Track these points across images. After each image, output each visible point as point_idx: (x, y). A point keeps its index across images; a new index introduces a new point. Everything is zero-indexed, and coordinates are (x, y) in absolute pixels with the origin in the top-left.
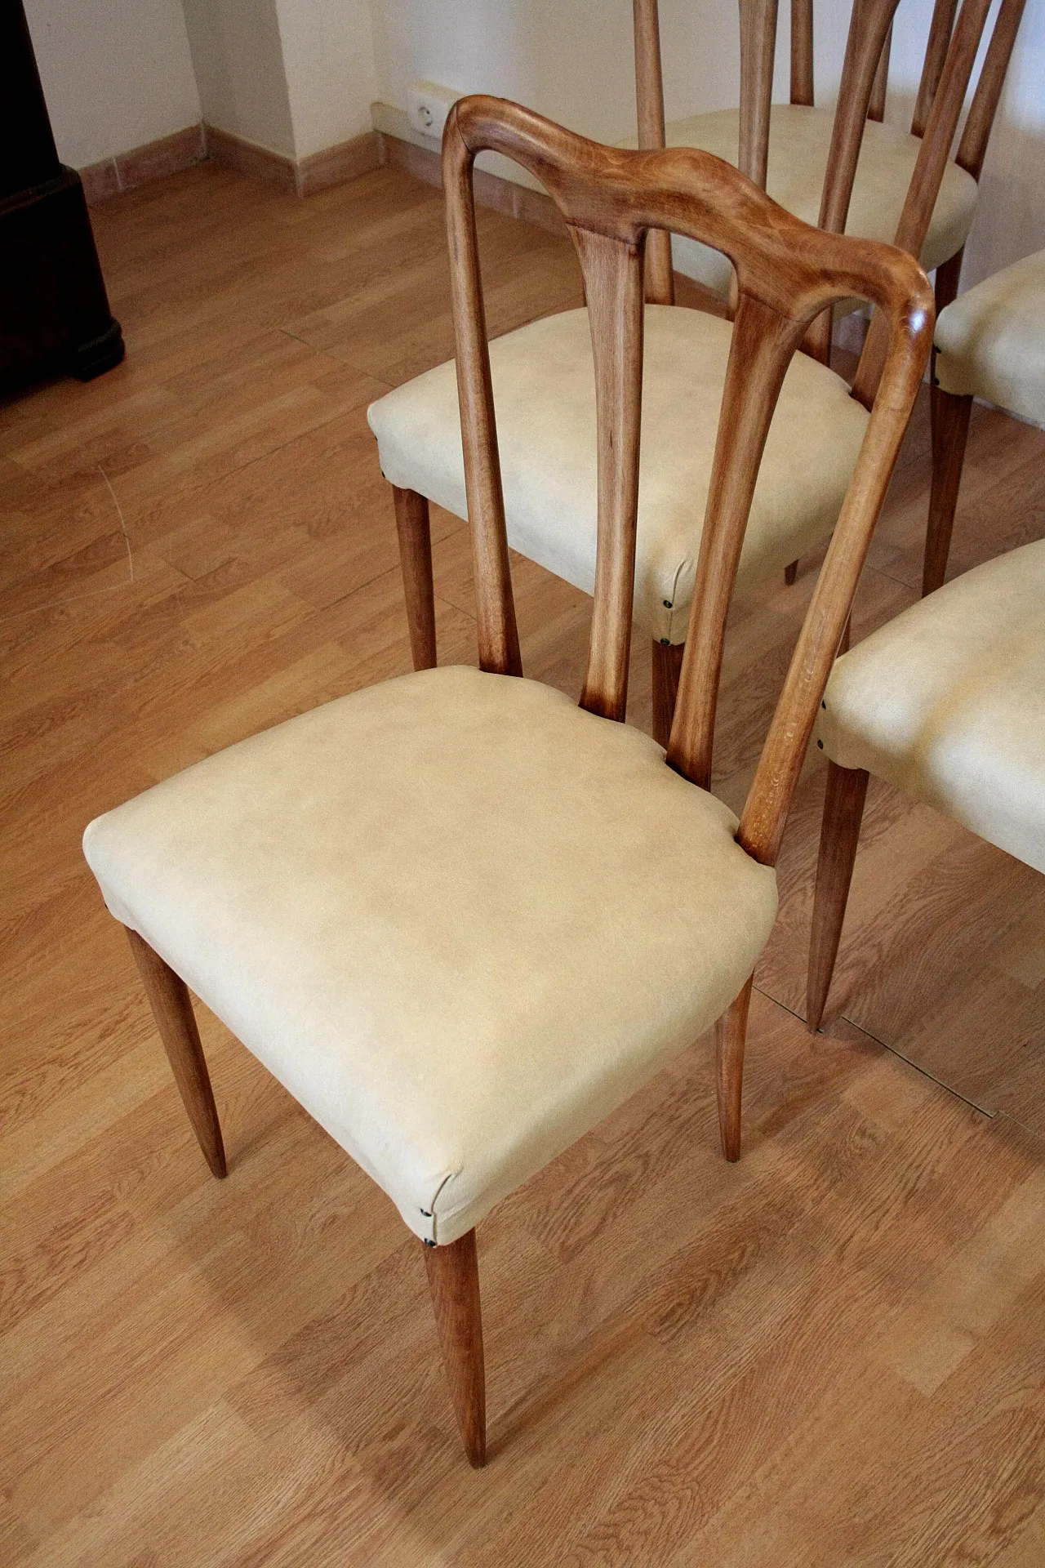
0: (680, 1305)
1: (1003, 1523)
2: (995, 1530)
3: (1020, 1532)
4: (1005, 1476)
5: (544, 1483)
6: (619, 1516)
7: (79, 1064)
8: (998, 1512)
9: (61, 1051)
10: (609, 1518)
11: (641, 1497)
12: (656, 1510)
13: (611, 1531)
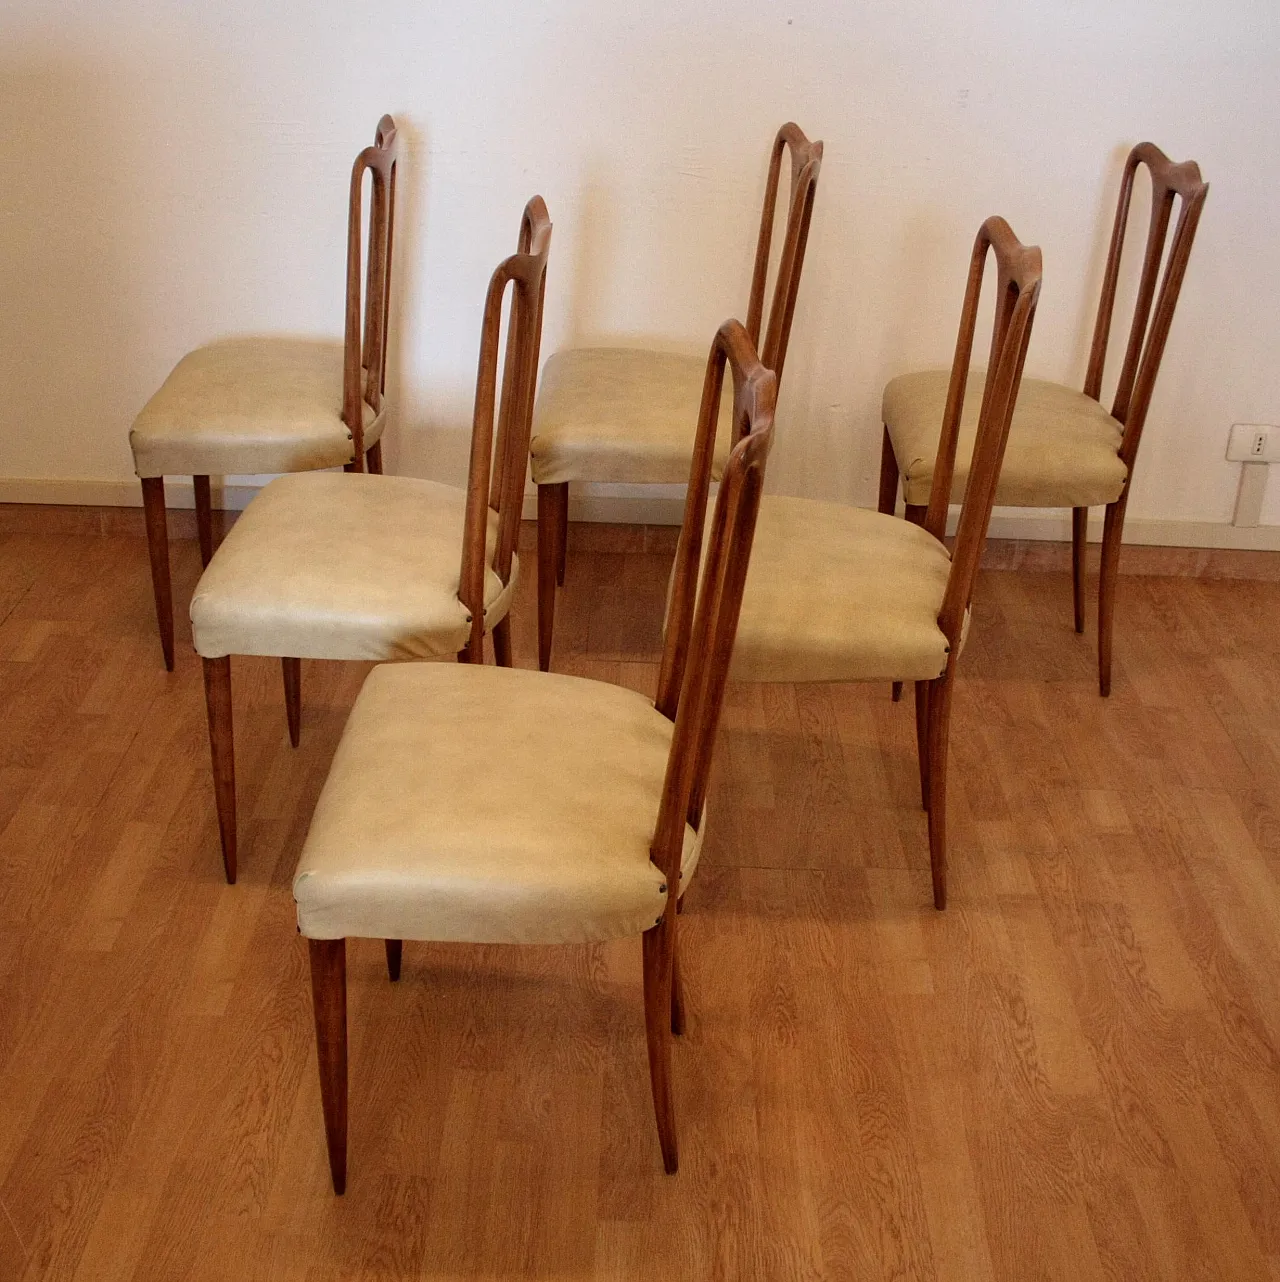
0: (780, 1028)
1: (1021, 1019)
2: (1021, 1025)
3: (1031, 1017)
4: (1000, 1003)
5: (815, 1139)
6: (866, 1128)
7: (268, 1127)
8: (1014, 1017)
9: (245, 1125)
10: (863, 1131)
11: (865, 1114)
12: (878, 1114)
13: (870, 1135)
